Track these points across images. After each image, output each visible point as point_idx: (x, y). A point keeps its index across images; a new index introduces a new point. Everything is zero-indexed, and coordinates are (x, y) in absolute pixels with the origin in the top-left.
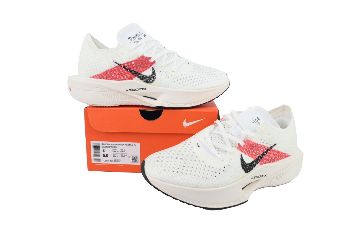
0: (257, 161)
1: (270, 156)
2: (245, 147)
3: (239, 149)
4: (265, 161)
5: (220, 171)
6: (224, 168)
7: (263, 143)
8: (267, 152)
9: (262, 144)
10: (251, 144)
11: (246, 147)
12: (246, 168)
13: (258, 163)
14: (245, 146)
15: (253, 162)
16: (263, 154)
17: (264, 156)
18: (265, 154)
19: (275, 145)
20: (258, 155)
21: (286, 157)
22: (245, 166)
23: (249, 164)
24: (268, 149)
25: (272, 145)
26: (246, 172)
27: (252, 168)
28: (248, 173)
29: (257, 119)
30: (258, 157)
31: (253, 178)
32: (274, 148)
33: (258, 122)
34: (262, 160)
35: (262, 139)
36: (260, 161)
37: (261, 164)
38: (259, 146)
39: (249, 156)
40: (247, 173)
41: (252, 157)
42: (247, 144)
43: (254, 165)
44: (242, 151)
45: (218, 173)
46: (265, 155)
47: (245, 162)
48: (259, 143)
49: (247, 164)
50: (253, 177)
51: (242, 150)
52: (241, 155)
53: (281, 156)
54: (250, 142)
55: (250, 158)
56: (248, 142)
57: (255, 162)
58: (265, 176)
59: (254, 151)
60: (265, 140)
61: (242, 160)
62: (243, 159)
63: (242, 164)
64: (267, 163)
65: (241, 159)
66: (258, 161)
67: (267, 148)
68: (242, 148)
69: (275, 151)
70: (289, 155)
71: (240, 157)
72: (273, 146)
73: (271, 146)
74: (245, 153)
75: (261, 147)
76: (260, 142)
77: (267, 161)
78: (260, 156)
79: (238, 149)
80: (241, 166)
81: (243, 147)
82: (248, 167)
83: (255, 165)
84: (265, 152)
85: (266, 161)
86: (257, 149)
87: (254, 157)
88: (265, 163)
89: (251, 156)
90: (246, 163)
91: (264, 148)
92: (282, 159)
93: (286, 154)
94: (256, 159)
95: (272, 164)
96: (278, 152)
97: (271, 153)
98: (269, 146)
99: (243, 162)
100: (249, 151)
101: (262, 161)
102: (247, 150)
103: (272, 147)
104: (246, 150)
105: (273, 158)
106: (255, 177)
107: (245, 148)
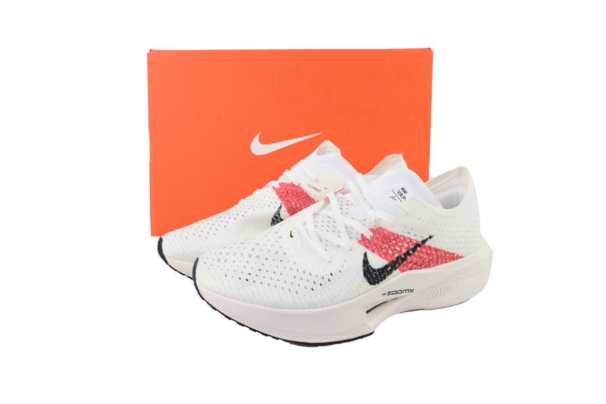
0: (394, 265)
1: (420, 257)
2: (374, 240)
3: (363, 243)
4: (410, 265)
5: (322, 282)
6: (331, 275)
7: (409, 233)
8: (414, 250)
9: (407, 235)
10: (386, 235)
11: (376, 240)
12: (372, 277)
13: (396, 269)
14: (375, 237)
15: (386, 267)
16: (407, 254)
17: (409, 257)
18: (411, 252)
19: (430, 237)
20: (397, 255)
21: (454, 259)
22: (371, 274)
23: (378, 270)
24: (417, 245)
25: (425, 238)
26: (371, 284)
27: (385, 278)
28: (375, 285)
29: (401, 191)
30: (398, 258)
31: (385, 294)
32: (428, 243)
33: (402, 196)
34: (405, 263)
35: (406, 227)
36: (400, 265)
37: (403, 271)
38: (401, 239)
39: (380, 256)
40: (373, 286)
41: (386, 258)
42: (378, 235)
43: (387, 271)
44: (367, 247)
45: (318, 283)
46: (410, 255)
47: (371, 267)
48: (401, 233)
49: (374, 270)
50: (386, 292)
51: (367, 244)
52: (365, 255)
53: (444, 257)
54: (385, 232)
55: (382, 259)
56: (380, 231)
57: (391, 266)
58: (410, 291)
59: (390, 248)
60: (412, 229)
61: (366, 262)
62: (367, 260)
63: (364, 270)
64: (415, 268)
65: (364, 260)
66: (397, 265)
67: (415, 242)
68: (367, 241)
69: (430, 247)
70: (460, 255)
71: (362, 257)
72: (427, 239)
73: (423, 239)
74: (373, 251)
75: (405, 240)
76: (403, 232)
77: (415, 266)
78: (401, 257)
79: (361, 244)
80: (362, 273)
81: (370, 240)
82: (376, 274)
83: (390, 273)
84: (411, 249)
85: (413, 265)
86: (397, 244)
87: (389, 258)
88: (411, 269)
89: (383, 255)
90: (372, 269)
91: (409, 242)
92: (446, 262)
93: (453, 254)
94: (393, 261)
95: (424, 271)
96: (436, 250)
97: (423, 252)
98: (420, 240)
99: (368, 266)
100: (381, 248)
101: (404, 266)
102: (378, 246)
103: (424, 241)
104: (375, 244)
105: (427, 261)
106: (390, 292)
107: (374, 242)
